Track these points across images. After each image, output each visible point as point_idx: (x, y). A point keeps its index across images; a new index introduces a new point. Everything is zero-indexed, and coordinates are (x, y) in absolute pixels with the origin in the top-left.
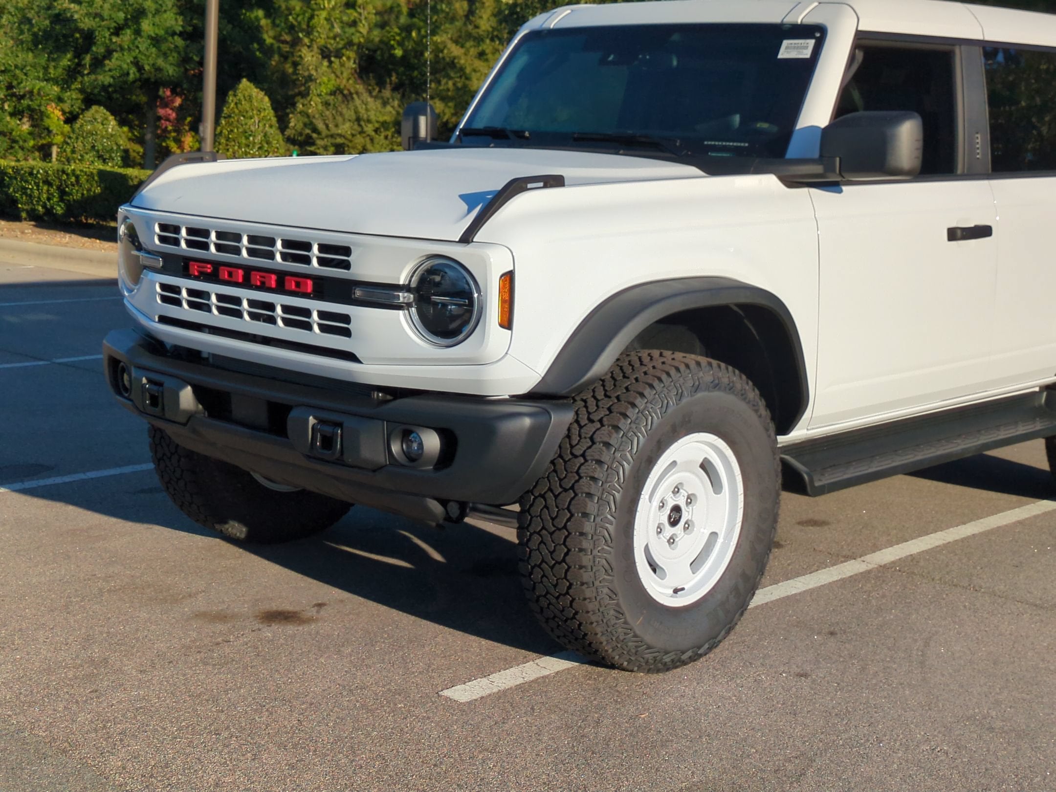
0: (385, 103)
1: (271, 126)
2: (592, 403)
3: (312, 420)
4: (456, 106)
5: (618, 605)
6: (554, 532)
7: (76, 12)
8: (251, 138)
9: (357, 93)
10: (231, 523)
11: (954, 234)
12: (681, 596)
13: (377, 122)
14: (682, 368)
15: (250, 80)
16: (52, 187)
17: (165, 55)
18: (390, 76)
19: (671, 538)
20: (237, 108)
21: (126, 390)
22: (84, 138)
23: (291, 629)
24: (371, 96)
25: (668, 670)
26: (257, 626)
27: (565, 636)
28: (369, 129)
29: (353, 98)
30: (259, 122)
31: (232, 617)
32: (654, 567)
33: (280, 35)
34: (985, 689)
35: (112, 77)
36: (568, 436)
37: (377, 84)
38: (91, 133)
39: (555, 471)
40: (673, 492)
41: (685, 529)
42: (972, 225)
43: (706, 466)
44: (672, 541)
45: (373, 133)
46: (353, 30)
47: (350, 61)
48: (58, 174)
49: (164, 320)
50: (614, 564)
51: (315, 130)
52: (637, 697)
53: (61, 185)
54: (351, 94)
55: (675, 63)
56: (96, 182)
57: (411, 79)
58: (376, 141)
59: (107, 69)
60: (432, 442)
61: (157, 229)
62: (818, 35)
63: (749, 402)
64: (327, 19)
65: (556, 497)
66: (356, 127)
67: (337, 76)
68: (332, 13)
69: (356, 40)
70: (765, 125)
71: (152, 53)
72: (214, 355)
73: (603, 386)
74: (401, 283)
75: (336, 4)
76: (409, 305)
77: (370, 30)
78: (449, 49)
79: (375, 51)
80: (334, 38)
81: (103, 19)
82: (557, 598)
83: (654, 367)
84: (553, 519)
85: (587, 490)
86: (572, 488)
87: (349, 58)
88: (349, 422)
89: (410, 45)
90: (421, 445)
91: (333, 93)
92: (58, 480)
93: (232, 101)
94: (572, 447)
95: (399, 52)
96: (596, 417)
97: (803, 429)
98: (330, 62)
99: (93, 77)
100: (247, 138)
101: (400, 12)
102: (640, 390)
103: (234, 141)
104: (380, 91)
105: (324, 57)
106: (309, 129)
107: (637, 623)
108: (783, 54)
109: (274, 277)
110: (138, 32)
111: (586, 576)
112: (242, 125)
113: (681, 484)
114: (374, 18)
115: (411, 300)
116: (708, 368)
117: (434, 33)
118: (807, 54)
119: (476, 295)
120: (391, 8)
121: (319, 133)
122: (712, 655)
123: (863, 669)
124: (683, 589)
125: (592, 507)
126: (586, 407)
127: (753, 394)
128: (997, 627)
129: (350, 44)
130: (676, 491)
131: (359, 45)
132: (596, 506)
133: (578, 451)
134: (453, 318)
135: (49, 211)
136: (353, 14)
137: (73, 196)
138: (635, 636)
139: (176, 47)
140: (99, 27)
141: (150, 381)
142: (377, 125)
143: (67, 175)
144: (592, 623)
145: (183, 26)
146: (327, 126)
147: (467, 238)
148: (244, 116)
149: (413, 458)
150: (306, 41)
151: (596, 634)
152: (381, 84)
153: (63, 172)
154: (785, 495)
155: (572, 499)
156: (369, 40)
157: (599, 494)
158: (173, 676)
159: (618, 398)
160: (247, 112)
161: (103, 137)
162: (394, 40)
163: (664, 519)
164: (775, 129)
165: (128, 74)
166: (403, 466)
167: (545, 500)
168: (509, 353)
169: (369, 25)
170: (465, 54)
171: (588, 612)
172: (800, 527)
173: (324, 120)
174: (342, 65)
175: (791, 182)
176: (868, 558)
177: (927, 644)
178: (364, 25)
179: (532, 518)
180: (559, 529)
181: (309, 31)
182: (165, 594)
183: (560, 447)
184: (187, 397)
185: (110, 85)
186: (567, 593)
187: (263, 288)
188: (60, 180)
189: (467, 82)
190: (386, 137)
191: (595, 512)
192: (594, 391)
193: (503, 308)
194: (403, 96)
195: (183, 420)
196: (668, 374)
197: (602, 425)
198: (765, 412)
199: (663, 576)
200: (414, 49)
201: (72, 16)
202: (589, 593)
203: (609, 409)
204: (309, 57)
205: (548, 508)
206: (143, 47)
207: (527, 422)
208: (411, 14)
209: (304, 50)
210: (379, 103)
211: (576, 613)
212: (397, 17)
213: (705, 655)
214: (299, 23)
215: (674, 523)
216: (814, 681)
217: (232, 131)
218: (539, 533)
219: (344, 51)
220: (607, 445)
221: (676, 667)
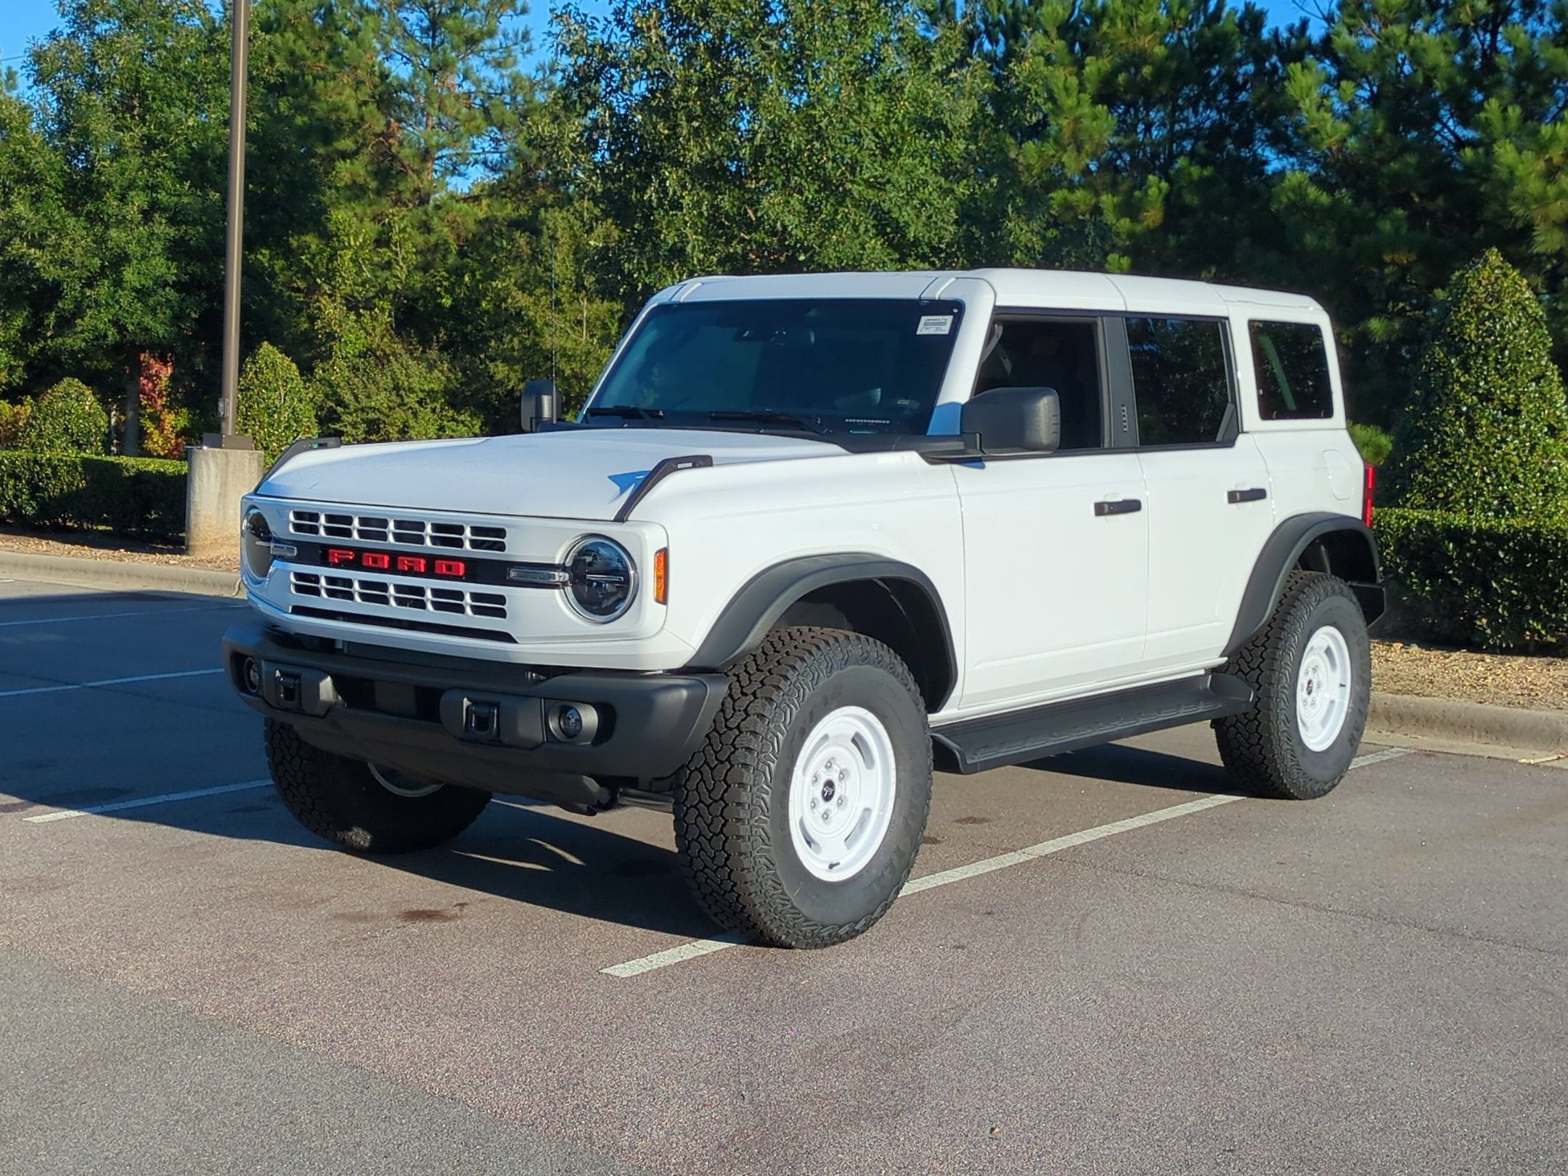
0: (431, 368)
1: (300, 401)
2: (744, 677)
3: (466, 702)
4: (523, 369)
5: (775, 875)
6: (711, 804)
7: (38, 259)
8: (276, 416)
9: (394, 354)
10: (355, 829)
11: (1101, 509)
12: (837, 871)
13: (422, 391)
14: (831, 641)
15: (272, 344)
16: (21, 482)
17: (154, 311)
18: (437, 332)
19: (825, 813)
20: (257, 377)
21: (253, 686)
22: (54, 418)
23: (436, 925)
24: (414, 359)
25: (826, 946)
26: (401, 924)
27: (723, 912)
28: (411, 400)
29: (389, 361)
30: (285, 395)
31: (373, 917)
32: (809, 842)
33: (292, 281)
34: (1137, 953)
35: (84, 340)
36: (722, 710)
37: (419, 343)
38: (63, 413)
39: (710, 744)
40: (826, 767)
41: (839, 805)
42: (1120, 499)
43: (857, 741)
44: (826, 816)
45: (417, 406)
46: (387, 274)
47: (384, 315)
48: (28, 464)
49: (298, 610)
50: (770, 834)
51: (340, 402)
52: (796, 968)
53: (32, 479)
54: (386, 356)
55: (813, 339)
56: (80, 474)
57: (465, 335)
58: (421, 415)
59: (79, 329)
60: (590, 717)
61: (292, 517)
62: (956, 311)
63: (897, 676)
64: (353, 261)
65: (712, 769)
66: (394, 397)
67: (367, 333)
68: (361, 253)
69: (391, 287)
70: (906, 402)
71: (136, 309)
72: (350, 644)
73: (755, 660)
74: (557, 562)
75: (365, 241)
76: (564, 584)
77: (409, 274)
78: (514, 298)
79: (416, 300)
80: (363, 284)
81: (72, 267)
82: (715, 871)
83: (804, 641)
84: (710, 792)
85: (743, 761)
86: (728, 759)
87: (382, 310)
88: (505, 701)
89: (461, 292)
90: (579, 721)
91: (363, 355)
92: (141, 802)
93: (251, 369)
94: (726, 720)
95: (447, 302)
96: (749, 691)
97: (954, 707)
98: (359, 315)
99: (60, 340)
100: (270, 416)
101: (447, 251)
102: (792, 663)
103: (254, 419)
104: (424, 352)
105: (349, 309)
106: (332, 401)
107: (793, 895)
108: (922, 330)
109: (423, 562)
110: (118, 283)
111: (744, 846)
112: (264, 399)
113: (833, 758)
114: (414, 259)
115: (567, 578)
116: (856, 642)
117: (492, 277)
118: (945, 330)
119: (632, 572)
120: (436, 245)
121: (346, 407)
122: (868, 933)
123: (1019, 941)
124: (838, 864)
125: (748, 777)
126: (739, 681)
127: (902, 668)
128: (1155, 904)
129: (383, 291)
130: (829, 766)
131: (396, 293)
132: (752, 776)
133: (732, 724)
134: (608, 595)
135: (16, 513)
136: (387, 254)
137: (49, 492)
138: (793, 907)
139: (168, 301)
140: (68, 277)
141: (283, 674)
142: (421, 395)
143: (41, 465)
144: (750, 894)
145: (176, 275)
146: (356, 397)
147: (621, 518)
148: (266, 389)
149: (572, 734)
150: (326, 287)
151: (755, 905)
152: (425, 342)
153: (36, 462)
154: (937, 775)
155: (729, 770)
156: (407, 287)
157: (755, 765)
158: (327, 965)
159: (770, 671)
160: (270, 383)
161: (78, 417)
162: (441, 286)
163: (819, 795)
164: (916, 405)
165: (106, 336)
166: (560, 742)
167: (702, 774)
168: (666, 627)
169: (408, 267)
170: (535, 304)
171: (746, 883)
172: (959, 825)
173: (352, 390)
174: (374, 319)
175: (933, 459)
176: (1029, 850)
177: (1083, 920)
178: (402, 268)
179: (688, 792)
180: (716, 801)
181: (330, 276)
182: (296, 900)
183: (714, 721)
184: (326, 687)
185: (81, 350)
186: (725, 865)
187: (411, 572)
188: (32, 472)
189: (538, 339)
190: (434, 410)
191: (751, 783)
192: (746, 666)
193: (658, 582)
194: (454, 357)
195: (322, 713)
196: (818, 647)
197: (756, 698)
198: (913, 687)
199: (818, 851)
200: (468, 298)
201: (32, 264)
202: (747, 863)
203: (762, 682)
204: (331, 310)
205: (704, 782)
206: (124, 303)
207: (684, 693)
208: (462, 254)
209: (324, 301)
210: (423, 367)
211: (735, 884)
212: (444, 257)
213: (863, 932)
214: (316, 266)
215: (828, 798)
216: (970, 952)
217: (251, 407)
218: (695, 807)
219: (376, 300)
220: (762, 716)
221: (834, 944)
